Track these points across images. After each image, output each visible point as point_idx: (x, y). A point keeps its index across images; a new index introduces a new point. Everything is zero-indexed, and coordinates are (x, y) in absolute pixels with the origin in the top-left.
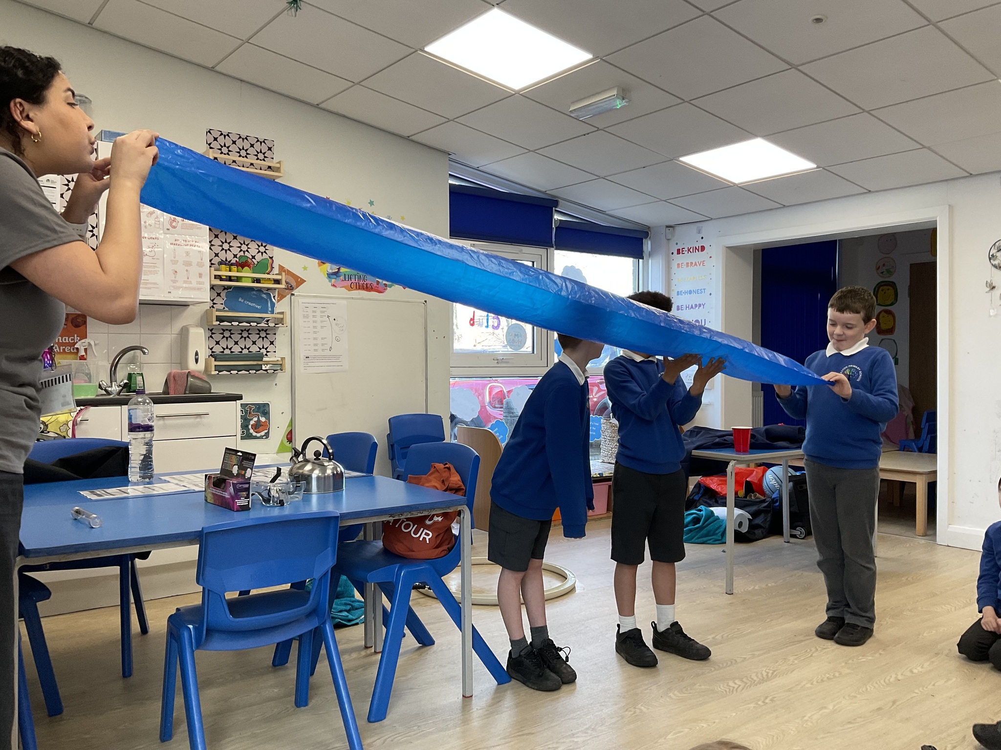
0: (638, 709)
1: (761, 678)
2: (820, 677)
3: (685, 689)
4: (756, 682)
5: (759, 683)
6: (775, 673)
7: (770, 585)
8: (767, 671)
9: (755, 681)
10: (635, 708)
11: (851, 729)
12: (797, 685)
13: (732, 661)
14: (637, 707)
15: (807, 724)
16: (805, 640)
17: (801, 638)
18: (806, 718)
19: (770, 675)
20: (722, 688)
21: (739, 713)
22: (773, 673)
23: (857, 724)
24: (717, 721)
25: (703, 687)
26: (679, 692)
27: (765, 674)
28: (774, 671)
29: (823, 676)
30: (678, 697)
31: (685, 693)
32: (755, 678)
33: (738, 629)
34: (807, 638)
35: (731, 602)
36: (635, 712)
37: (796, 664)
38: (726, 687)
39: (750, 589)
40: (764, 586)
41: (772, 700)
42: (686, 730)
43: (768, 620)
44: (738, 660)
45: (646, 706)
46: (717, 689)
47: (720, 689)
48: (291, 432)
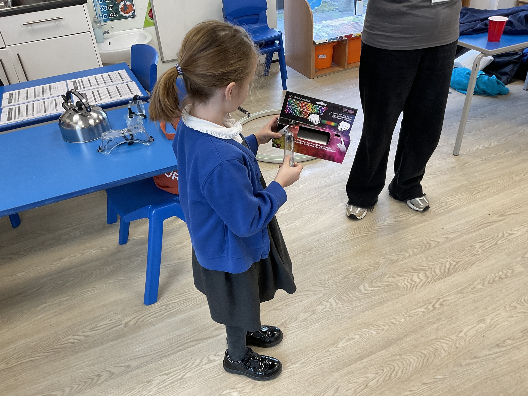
0: (330, 303)
1: (443, 271)
2: (493, 275)
3: (375, 280)
4: (437, 277)
5: (439, 279)
6: (457, 266)
7: (492, 144)
8: (451, 262)
9: (437, 275)
10: (327, 302)
11: (496, 355)
12: (470, 285)
13: (426, 245)
14: (329, 301)
15: (460, 343)
16: (497, 221)
17: (495, 218)
18: (462, 334)
19: (452, 267)
20: (406, 282)
21: (408, 318)
22: (455, 266)
23: (503, 349)
24: (386, 328)
25: (390, 279)
26: (368, 284)
27: (448, 266)
28: (457, 263)
29: (497, 275)
30: (366, 290)
31: (373, 287)
32: (438, 271)
33: (446, 203)
34: (500, 218)
35: (452, 165)
36: (325, 308)
37: (479, 254)
38: (409, 281)
39: (475, 149)
40: (487, 146)
41: (441, 305)
42: (358, 337)
43: (476, 192)
44: (433, 244)
45: (337, 301)
46: (401, 283)
47: (403, 285)
48: (151, 11)
